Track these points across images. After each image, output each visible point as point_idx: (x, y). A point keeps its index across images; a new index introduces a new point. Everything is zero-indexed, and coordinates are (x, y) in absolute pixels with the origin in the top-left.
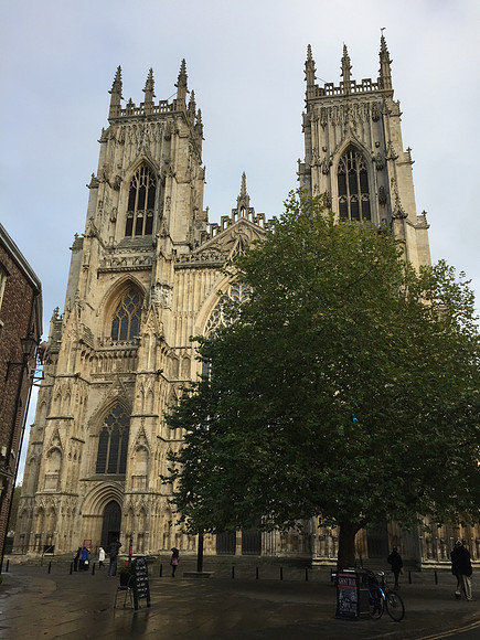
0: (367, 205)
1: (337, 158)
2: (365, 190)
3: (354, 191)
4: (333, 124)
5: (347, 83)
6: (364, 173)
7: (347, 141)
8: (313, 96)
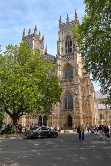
0: (71, 49)
1: (65, 39)
2: (71, 45)
3: (69, 46)
4: (65, 32)
5: (68, 22)
6: (71, 42)
7: (67, 35)
8: (61, 27)
